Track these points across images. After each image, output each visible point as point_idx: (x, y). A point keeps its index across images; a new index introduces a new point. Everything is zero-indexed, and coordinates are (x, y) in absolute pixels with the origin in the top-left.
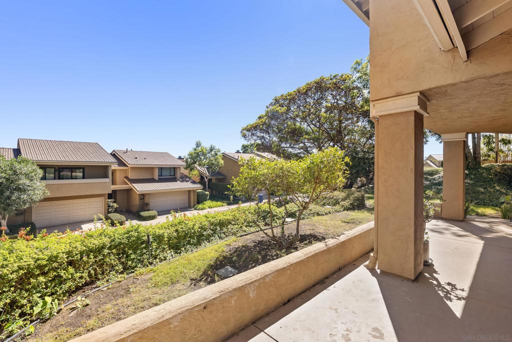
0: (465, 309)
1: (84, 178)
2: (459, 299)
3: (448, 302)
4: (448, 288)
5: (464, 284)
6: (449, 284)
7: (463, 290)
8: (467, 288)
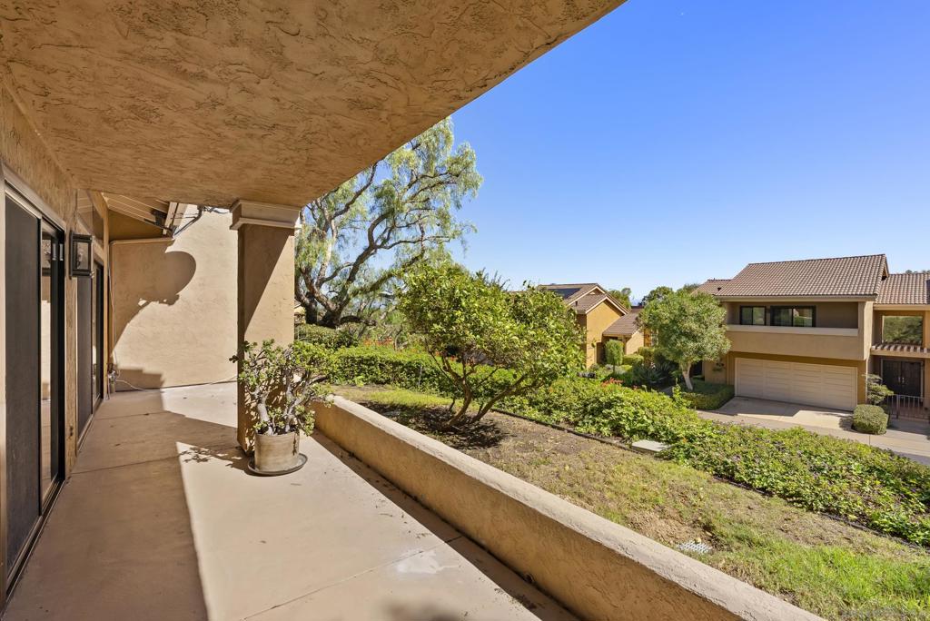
0: (176, 448)
1: (814, 325)
2: (185, 452)
3: (192, 447)
4: (202, 456)
5: (189, 469)
6: (205, 460)
7: (186, 461)
8: (184, 465)
